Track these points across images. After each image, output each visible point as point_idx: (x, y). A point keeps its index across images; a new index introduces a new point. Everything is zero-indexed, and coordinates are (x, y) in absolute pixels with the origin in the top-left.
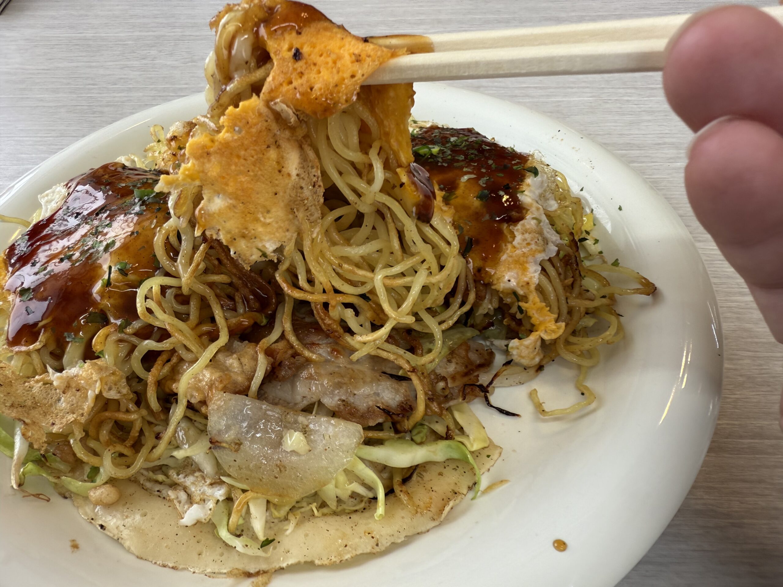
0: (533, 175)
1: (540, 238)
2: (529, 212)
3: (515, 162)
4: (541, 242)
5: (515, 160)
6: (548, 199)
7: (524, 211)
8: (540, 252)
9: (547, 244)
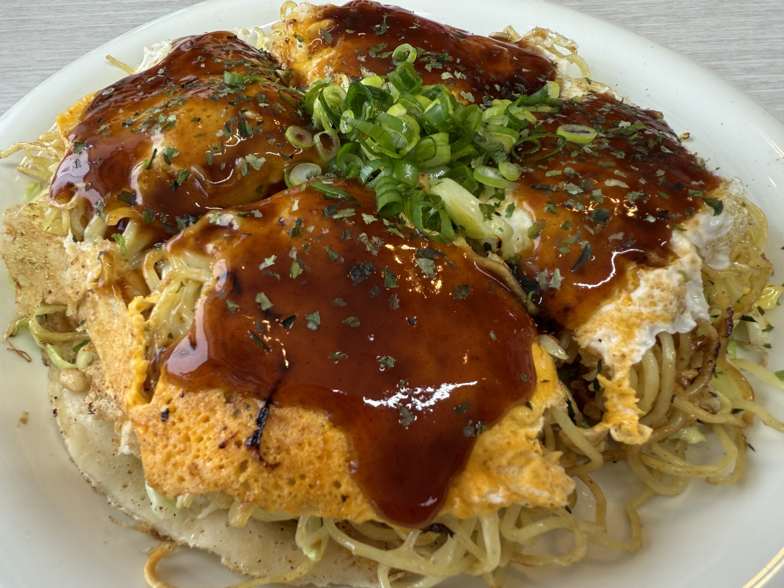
0: (713, 211)
1: (675, 302)
2: (677, 261)
3: (697, 183)
4: (673, 308)
5: (697, 181)
6: (718, 252)
7: (670, 258)
8: (665, 320)
9: (683, 313)
